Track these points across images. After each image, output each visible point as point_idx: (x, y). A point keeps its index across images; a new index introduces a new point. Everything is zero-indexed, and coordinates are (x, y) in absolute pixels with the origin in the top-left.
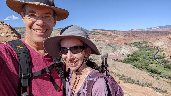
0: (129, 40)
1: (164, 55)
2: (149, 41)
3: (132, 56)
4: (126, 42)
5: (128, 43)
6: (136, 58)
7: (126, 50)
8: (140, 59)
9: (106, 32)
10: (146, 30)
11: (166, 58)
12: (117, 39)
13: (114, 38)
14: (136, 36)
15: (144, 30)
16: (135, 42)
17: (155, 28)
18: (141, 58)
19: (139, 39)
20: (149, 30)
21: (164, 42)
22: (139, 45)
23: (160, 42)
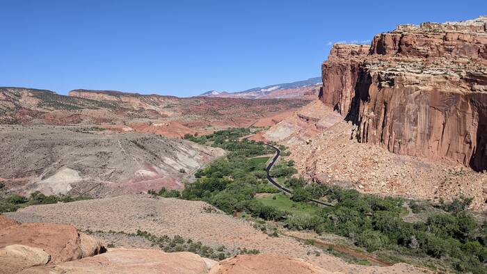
0: (200, 125)
1: (291, 164)
2: (254, 127)
3: (209, 173)
4: (192, 132)
5: (196, 135)
6: (221, 180)
7: (190, 157)
8: (230, 182)
9: (123, 99)
10: (245, 94)
11: (296, 172)
12: (161, 125)
13: (151, 120)
14: (220, 115)
15: (239, 95)
16: (216, 131)
17: (269, 90)
18: (232, 180)
19: (226, 123)
20: (253, 95)
21: (290, 127)
22: (227, 140)
23: (281, 129)
